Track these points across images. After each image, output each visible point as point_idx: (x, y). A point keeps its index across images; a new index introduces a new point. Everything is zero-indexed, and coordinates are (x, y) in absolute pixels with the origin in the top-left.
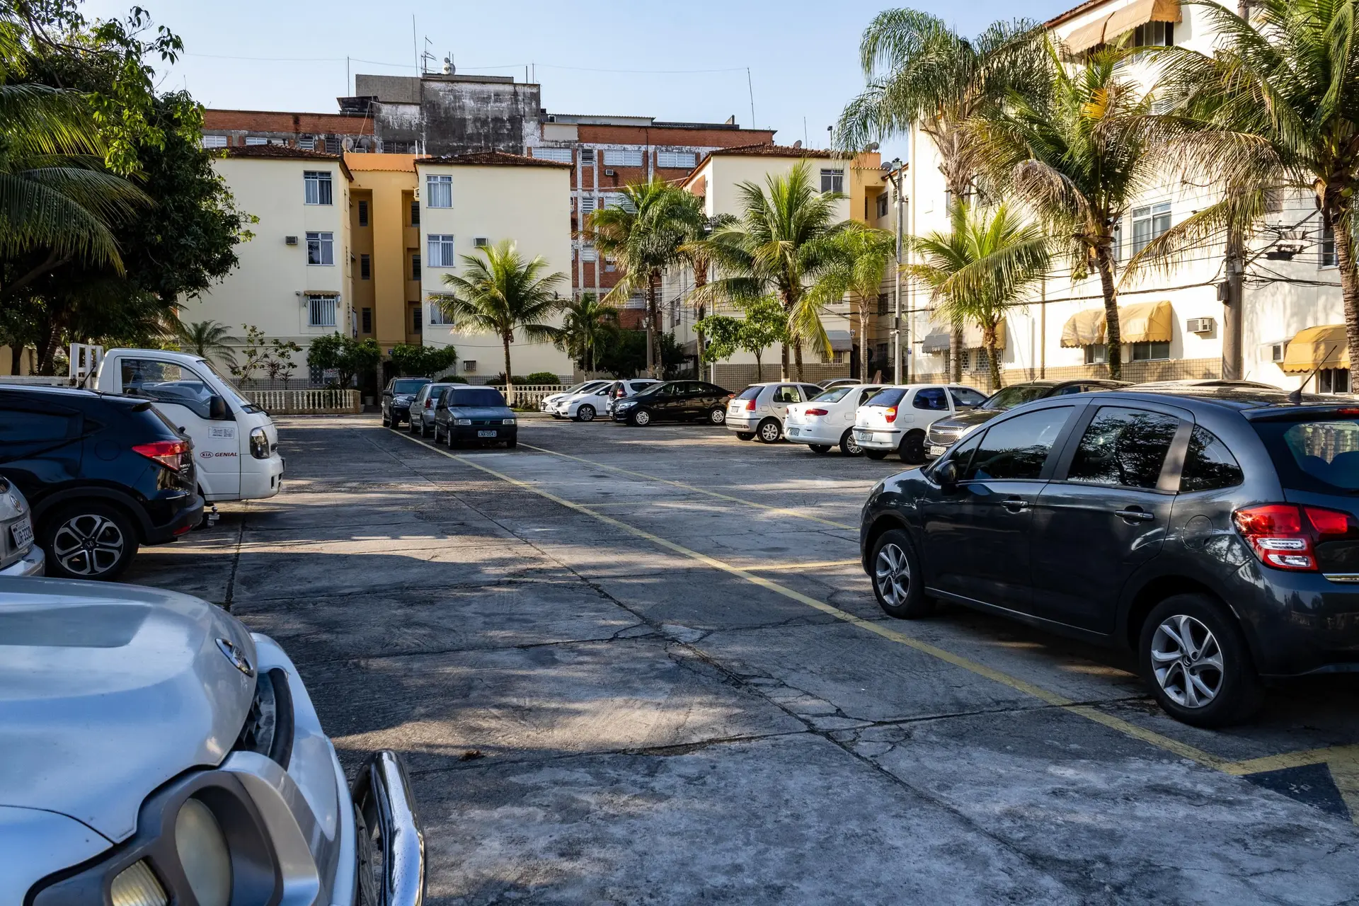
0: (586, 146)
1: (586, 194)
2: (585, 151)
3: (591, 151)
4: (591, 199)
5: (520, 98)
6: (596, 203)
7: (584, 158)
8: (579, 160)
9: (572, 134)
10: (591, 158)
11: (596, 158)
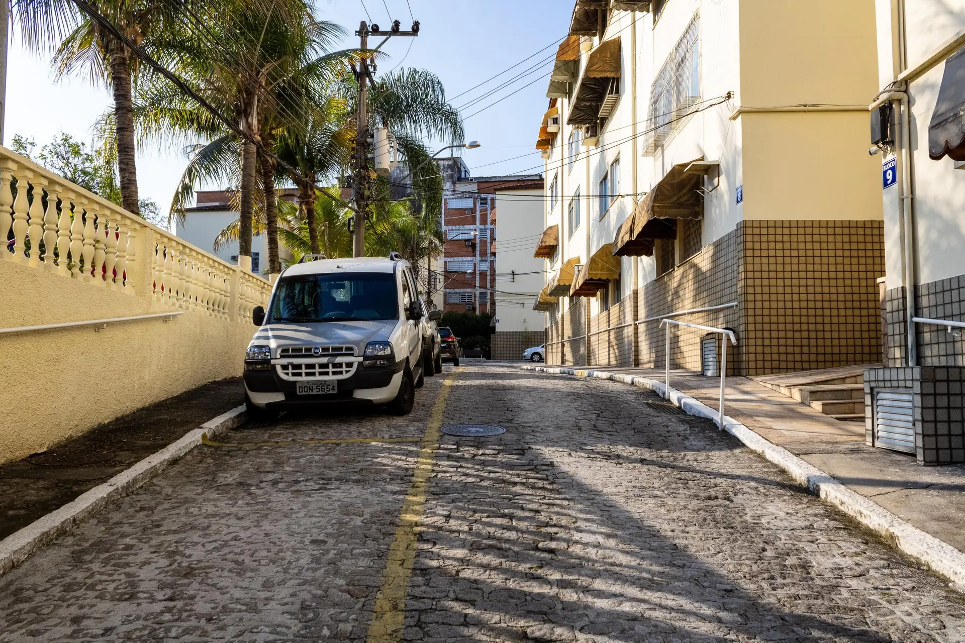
0: (483, 196)
1: (482, 227)
2: (482, 199)
3: (486, 199)
4: (486, 229)
5: (442, 168)
6: (489, 232)
7: (481, 204)
8: (478, 205)
9: (474, 187)
10: (486, 203)
11: (489, 202)
